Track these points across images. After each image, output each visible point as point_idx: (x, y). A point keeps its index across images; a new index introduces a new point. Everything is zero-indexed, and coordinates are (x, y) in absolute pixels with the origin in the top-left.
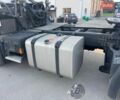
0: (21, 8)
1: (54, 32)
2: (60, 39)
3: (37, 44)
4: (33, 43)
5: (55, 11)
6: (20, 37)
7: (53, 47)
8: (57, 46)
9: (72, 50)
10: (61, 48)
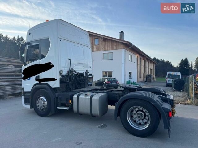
0: (71, 77)
1: (90, 91)
2: (93, 94)
3: (80, 97)
4: (78, 96)
5: (92, 77)
6: (70, 94)
7: (90, 98)
8: (91, 97)
9: (98, 98)
10: (93, 98)
